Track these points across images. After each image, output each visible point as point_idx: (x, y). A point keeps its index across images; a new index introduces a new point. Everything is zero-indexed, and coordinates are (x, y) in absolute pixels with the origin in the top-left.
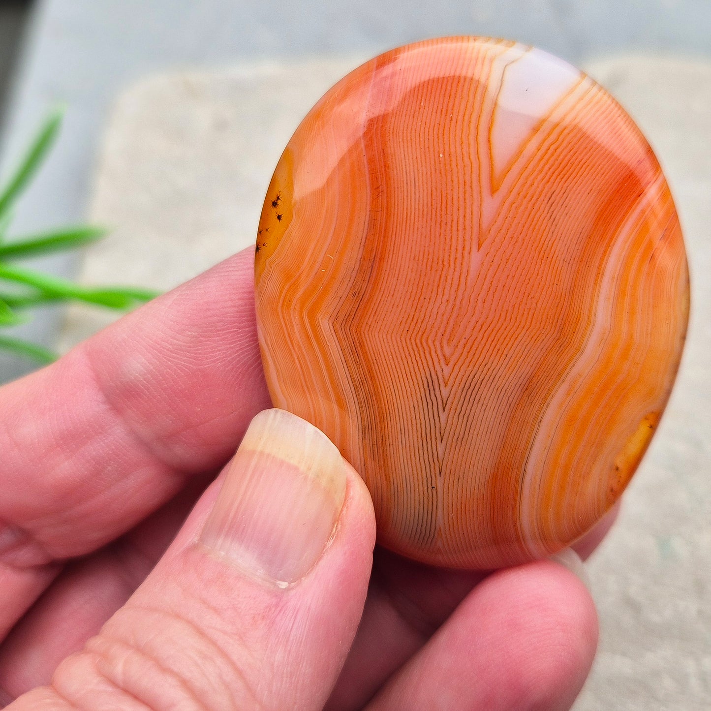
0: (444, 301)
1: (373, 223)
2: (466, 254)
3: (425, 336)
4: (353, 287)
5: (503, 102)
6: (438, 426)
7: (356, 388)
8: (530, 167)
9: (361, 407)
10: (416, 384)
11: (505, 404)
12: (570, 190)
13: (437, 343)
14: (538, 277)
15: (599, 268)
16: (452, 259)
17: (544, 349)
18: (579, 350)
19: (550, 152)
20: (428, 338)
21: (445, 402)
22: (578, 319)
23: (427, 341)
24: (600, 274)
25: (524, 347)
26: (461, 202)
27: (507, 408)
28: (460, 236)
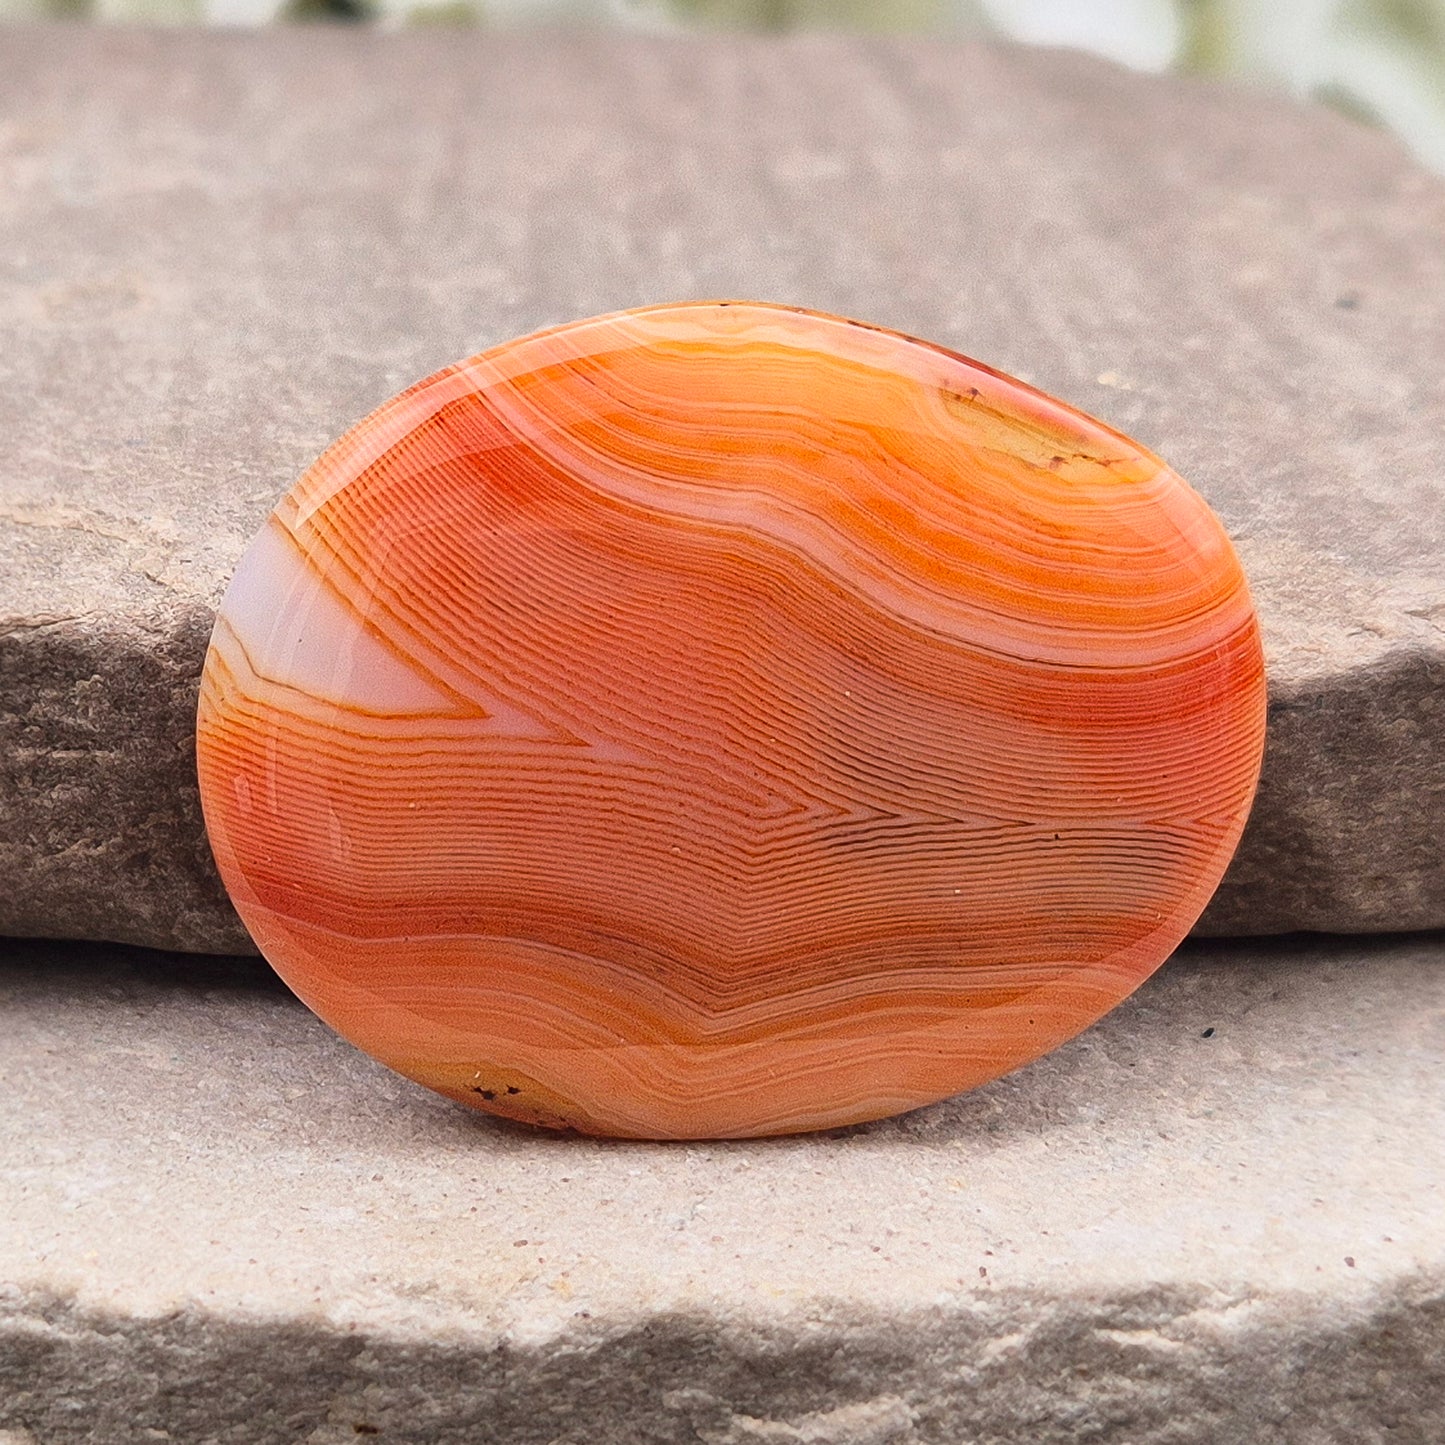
0: (682, 811)
1: (528, 932)
2: (596, 768)
3: (747, 847)
4: (645, 972)
5: (337, 692)
6: (928, 828)
7: (844, 976)
8: (440, 643)
9: (882, 968)
10: (839, 867)
11: (893, 701)
12: (487, 569)
13: (762, 826)
14: (647, 636)
15: (638, 515)
16: (603, 794)
17: (788, 625)
18: (794, 557)
19: (414, 605)
20: (751, 843)
21: (877, 814)
22: (732, 558)
23: (756, 845)
24: (647, 515)
25: (779, 663)
26: (499, 773)
27: (901, 697)
28: (558, 777)
